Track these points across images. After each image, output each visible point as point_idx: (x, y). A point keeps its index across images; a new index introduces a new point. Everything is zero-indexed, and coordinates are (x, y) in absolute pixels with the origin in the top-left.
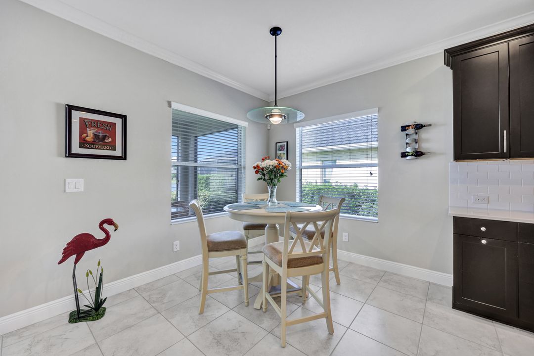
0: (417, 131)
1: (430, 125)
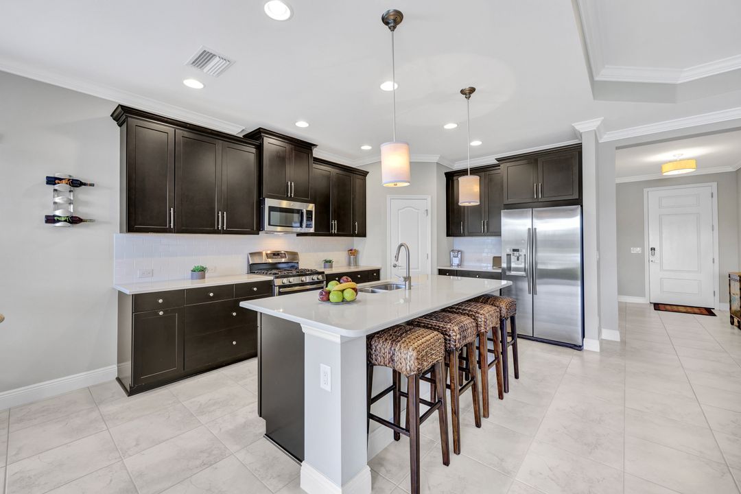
0: (72, 188)
1: (92, 185)
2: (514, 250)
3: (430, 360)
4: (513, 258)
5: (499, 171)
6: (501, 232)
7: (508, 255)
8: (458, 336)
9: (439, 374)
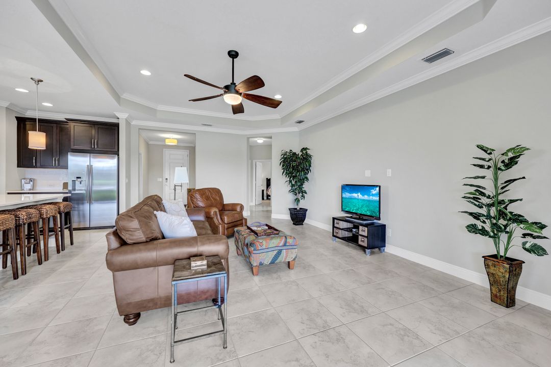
2: (77, 178)
3: (5, 226)
4: (77, 183)
5: (68, 126)
6: (68, 166)
7: (73, 181)
8: (25, 217)
9: (11, 235)
